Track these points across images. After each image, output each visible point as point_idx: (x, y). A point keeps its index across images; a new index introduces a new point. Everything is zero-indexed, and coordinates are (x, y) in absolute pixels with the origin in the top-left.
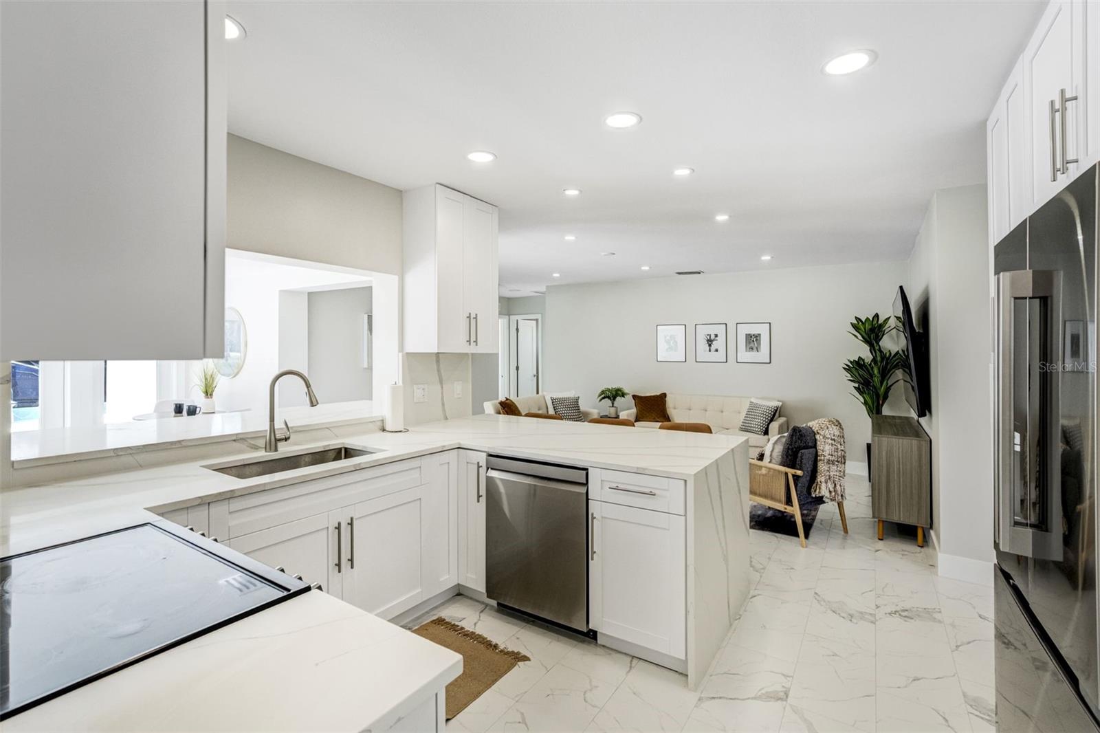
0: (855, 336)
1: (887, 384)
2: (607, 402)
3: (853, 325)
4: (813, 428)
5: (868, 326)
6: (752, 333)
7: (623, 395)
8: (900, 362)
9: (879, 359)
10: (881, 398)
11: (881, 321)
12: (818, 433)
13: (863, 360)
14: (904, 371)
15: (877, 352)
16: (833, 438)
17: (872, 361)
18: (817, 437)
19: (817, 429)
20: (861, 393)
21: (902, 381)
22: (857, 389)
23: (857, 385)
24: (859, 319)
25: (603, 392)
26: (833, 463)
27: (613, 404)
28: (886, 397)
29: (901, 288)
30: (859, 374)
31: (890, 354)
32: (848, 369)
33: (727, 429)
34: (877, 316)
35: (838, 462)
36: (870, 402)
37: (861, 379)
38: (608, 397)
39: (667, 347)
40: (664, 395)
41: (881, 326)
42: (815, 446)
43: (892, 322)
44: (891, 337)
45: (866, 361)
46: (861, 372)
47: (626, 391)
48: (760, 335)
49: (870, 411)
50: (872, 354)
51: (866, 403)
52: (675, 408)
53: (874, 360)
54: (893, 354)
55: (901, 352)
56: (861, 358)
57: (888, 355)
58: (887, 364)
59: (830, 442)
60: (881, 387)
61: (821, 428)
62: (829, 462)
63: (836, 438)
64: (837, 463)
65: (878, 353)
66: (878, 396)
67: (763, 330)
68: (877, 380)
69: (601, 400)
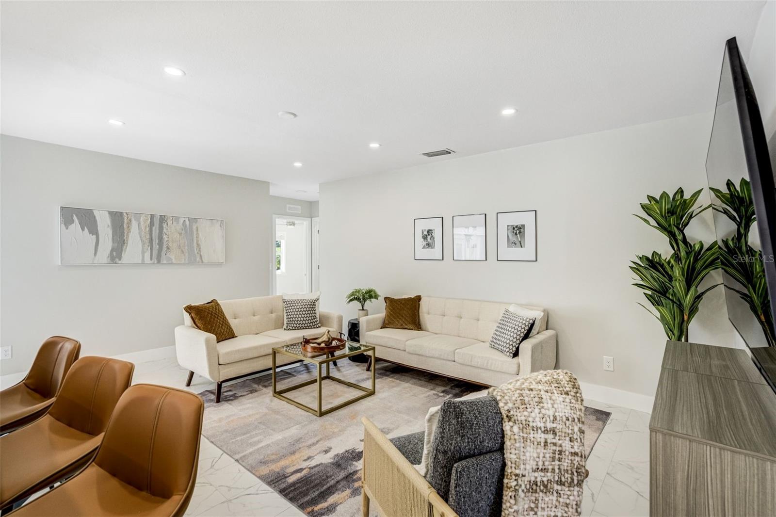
0: (645, 220)
1: (696, 291)
2: (357, 305)
3: (643, 207)
4: (501, 404)
5: (665, 206)
6: (516, 224)
7: (376, 297)
8: (718, 258)
9: (683, 254)
10: (686, 313)
11: (687, 196)
12: (509, 418)
13: (660, 256)
14: (726, 271)
15: (680, 243)
16: (550, 425)
17: (672, 257)
18: (507, 426)
19: (510, 405)
20: (656, 303)
21: (722, 286)
22: (649, 297)
23: (649, 292)
24: (653, 198)
25: (352, 294)
26: (546, 487)
27: (363, 306)
28: (693, 310)
29: (732, 45)
30: (652, 277)
31: (702, 246)
32: (636, 269)
33: (484, 342)
34: (681, 191)
35: (560, 483)
36: (668, 317)
37: (655, 284)
38: (358, 299)
39: (425, 243)
40: (419, 298)
41: (686, 204)
42: (501, 449)
43: (706, 198)
44: (704, 222)
45: (663, 257)
46: (655, 274)
47: (379, 292)
48: (523, 226)
49: (669, 330)
50: (673, 248)
51: (663, 319)
52: (429, 314)
53: (677, 257)
54: (706, 247)
55: (720, 243)
56: (657, 254)
57: (697, 247)
58: (696, 260)
59: (540, 437)
60: (687, 295)
61: (523, 403)
62: (533, 487)
63: (559, 426)
64: (556, 487)
65: (682, 245)
66: (680, 306)
67: (527, 220)
68: (678, 285)
69: (349, 302)
